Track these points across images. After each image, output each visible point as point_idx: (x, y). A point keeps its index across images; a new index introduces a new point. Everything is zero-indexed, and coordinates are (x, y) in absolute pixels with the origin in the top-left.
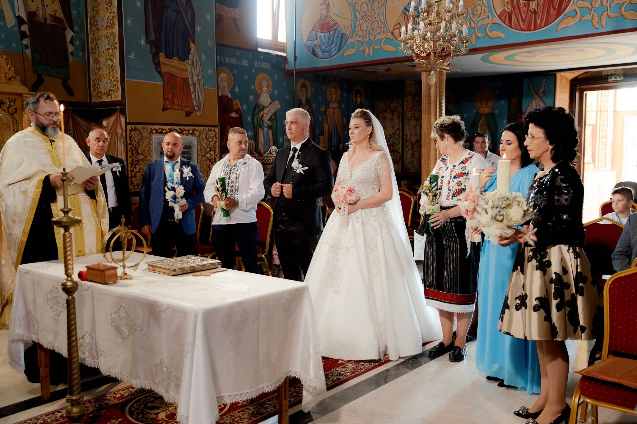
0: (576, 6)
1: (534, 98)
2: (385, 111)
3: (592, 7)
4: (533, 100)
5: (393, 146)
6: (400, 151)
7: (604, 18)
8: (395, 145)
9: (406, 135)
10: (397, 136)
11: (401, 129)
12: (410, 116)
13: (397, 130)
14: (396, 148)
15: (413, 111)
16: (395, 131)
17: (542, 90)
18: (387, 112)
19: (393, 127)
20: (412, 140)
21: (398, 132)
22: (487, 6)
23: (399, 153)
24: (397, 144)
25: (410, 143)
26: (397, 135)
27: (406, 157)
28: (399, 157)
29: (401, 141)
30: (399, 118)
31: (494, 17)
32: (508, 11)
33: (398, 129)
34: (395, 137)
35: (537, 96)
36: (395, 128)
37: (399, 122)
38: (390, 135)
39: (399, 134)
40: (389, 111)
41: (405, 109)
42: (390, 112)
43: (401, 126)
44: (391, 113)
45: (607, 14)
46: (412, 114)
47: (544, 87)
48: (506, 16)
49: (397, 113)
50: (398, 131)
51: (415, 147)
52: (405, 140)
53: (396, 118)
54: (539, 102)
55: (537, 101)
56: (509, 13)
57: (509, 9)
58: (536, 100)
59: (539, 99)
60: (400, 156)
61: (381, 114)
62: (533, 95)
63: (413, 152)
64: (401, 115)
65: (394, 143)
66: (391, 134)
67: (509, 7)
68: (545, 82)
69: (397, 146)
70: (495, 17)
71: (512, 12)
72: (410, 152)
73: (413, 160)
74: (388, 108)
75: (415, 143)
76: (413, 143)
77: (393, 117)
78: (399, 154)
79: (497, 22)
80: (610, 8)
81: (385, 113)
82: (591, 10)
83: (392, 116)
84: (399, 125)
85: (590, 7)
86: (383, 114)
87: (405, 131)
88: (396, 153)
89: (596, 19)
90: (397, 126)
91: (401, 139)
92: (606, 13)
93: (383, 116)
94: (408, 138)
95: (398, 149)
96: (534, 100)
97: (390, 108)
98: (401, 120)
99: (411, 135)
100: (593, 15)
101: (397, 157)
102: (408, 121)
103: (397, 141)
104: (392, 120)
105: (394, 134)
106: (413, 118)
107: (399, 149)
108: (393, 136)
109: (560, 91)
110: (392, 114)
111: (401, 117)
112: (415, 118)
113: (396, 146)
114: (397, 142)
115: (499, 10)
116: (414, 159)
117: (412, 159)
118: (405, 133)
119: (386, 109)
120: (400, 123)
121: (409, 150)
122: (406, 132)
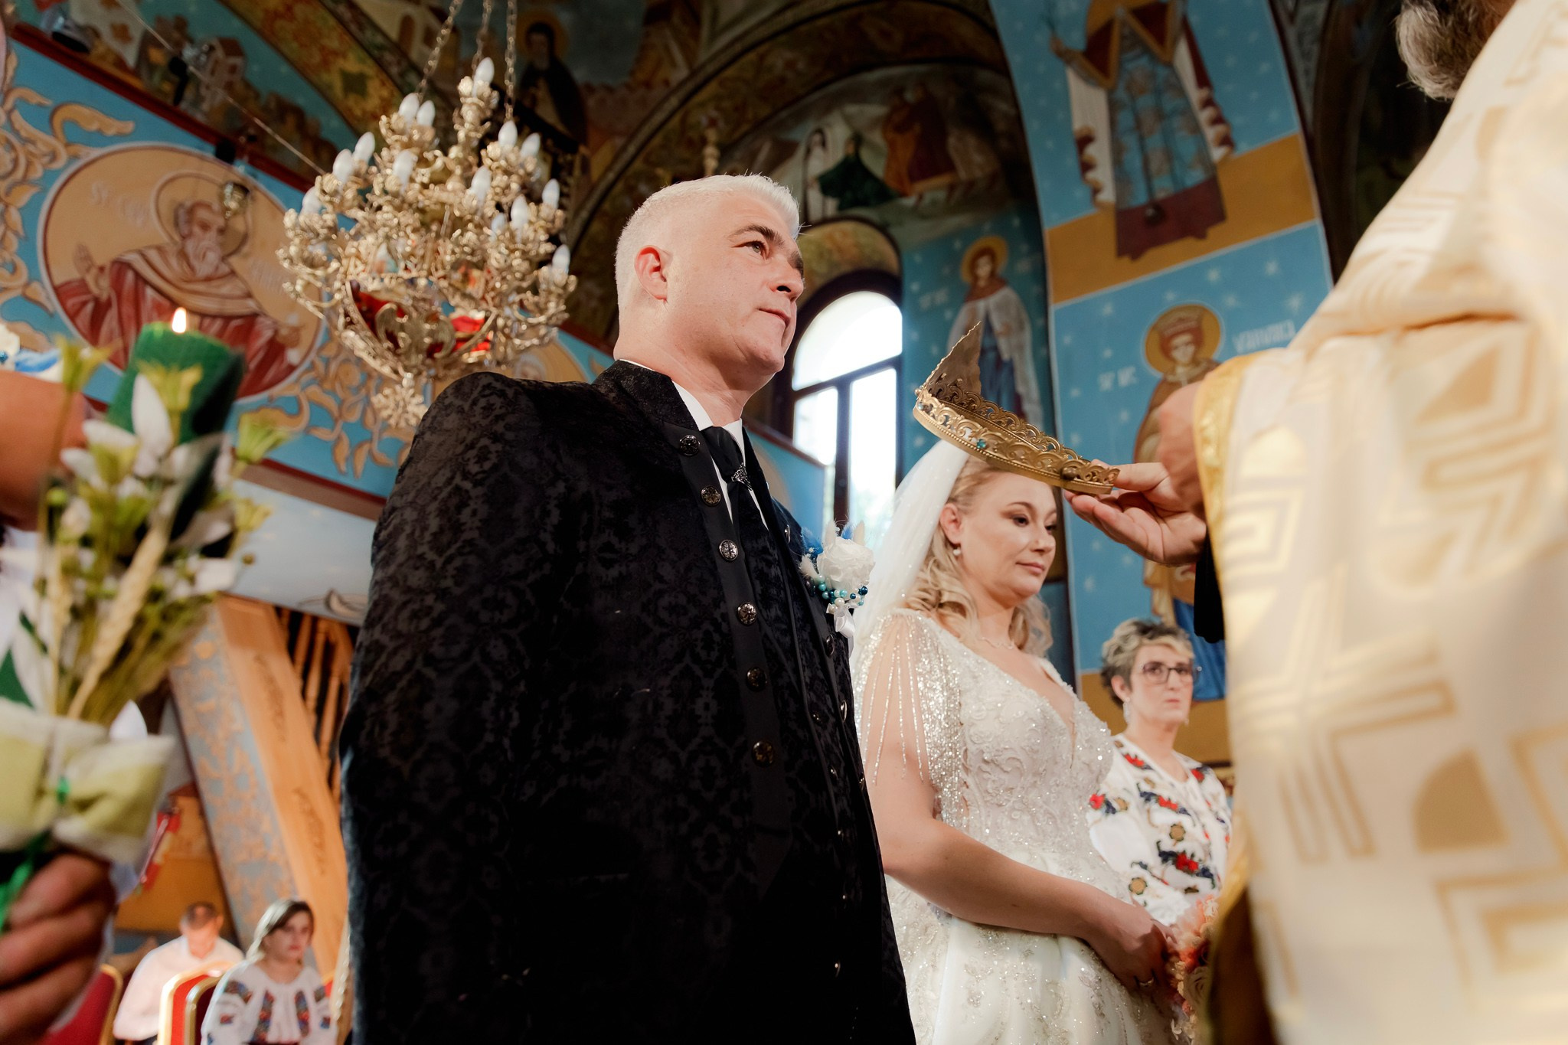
0: (303, 389)
3: (341, 415)
7: (362, 456)
22: (16, 233)
31: (33, 278)
32: (95, 290)
45: (370, 452)
48: (84, 304)
56: (97, 300)
57: (102, 288)
67: (105, 282)
70: (40, 281)
71: (109, 304)
79: (42, 299)
80: (379, 438)
82: (336, 421)
85: (336, 413)
89: (344, 450)
92: (366, 448)
100: (339, 439)
115: (66, 272)
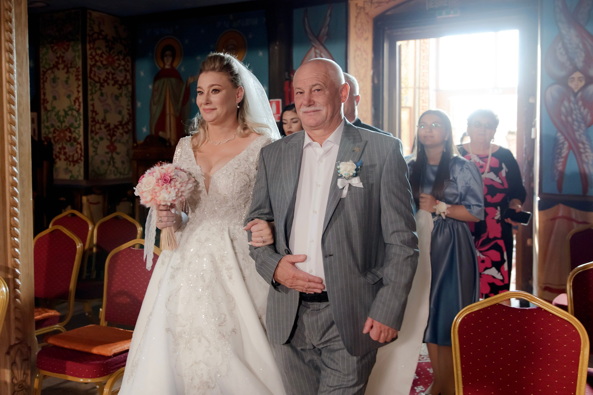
1: (313, 46)
2: (56, 66)
4: (311, 49)
5: (70, 132)
6: (81, 140)
8: (72, 129)
9: (93, 111)
10: (75, 113)
11: (81, 100)
12: (103, 77)
13: (75, 102)
14: (74, 135)
15: (110, 69)
16: (73, 103)
17: (324, 31)
18: (58, 69)
19: (69, 96)
20: (108, 121)
21: (77, 106)
23: (80, 144)
24: (76, 128)
25: (103, 126)
26: (75, 110)
27: (95, 152)
28: (79, 152)
29: (82, 122)
30: (78, 79)
33: (77, 99)
34: (72, 115)
35: (317, 42)
36: (73, 98)
37: (79, 86)
38: (64, 110)
39: (79, 110)
40: (61, 66)
41: (89, 62)
42: (63, 69)
43: (81, 94)
44: (65, 70)
46: (108, 73)
47: (329, 25)
49: (75, 69)
50: (77, 104)
51: (118, 134)
52: (90, 120)
53: (73, 78)
54: (321, 52)
55: (318, 51)
58: (315, 48)
59: (321, 48)
60: (81, 149)
61: (49, 72)
62: (310, 40)
63: (112, 143)
64: (81, 73)
65: (72, 125)
66: (67, 109)
68: (330, 15)
69: (77, 131)
72: (106, 143)
73: (112, 158)
74: (60, 61)
75: (116, 127)
76: (112, 126)
77: (68, 78)
78: (79, 146)
81: (55, 70)
83: (66, 76)
84: (78, 92)
86: (53, 72)
87: (90, 103)
88: (75, 144)
90: (75, 95)
91: (82, 117)
93: (52, 76)
94: (99, 118)
95: (77, 136)
96: (313, 49)
97: (64, 62)
98: (80, 83)
99: (106, 111)
101: (77, 152)
102: (98, 85)
103: (76, 121)
104: (67, 82)
105: (71, 109)
106: (111, 82)
107: (80, 136)
108: (70, 113)
109: (356, 33)
110: (68, 72)
111: (80, 77)
112: (116, 82)
113: (74, 131)
114: (76, 124)
116: (115, 155)
117: (110, 155)
118: (90, 108)
119: (57, 63)
120: (80, 89)
121: (101, 139)
122: (93, 105)
